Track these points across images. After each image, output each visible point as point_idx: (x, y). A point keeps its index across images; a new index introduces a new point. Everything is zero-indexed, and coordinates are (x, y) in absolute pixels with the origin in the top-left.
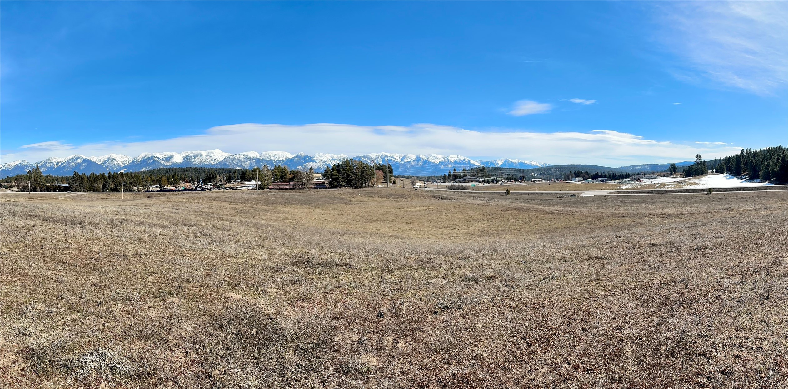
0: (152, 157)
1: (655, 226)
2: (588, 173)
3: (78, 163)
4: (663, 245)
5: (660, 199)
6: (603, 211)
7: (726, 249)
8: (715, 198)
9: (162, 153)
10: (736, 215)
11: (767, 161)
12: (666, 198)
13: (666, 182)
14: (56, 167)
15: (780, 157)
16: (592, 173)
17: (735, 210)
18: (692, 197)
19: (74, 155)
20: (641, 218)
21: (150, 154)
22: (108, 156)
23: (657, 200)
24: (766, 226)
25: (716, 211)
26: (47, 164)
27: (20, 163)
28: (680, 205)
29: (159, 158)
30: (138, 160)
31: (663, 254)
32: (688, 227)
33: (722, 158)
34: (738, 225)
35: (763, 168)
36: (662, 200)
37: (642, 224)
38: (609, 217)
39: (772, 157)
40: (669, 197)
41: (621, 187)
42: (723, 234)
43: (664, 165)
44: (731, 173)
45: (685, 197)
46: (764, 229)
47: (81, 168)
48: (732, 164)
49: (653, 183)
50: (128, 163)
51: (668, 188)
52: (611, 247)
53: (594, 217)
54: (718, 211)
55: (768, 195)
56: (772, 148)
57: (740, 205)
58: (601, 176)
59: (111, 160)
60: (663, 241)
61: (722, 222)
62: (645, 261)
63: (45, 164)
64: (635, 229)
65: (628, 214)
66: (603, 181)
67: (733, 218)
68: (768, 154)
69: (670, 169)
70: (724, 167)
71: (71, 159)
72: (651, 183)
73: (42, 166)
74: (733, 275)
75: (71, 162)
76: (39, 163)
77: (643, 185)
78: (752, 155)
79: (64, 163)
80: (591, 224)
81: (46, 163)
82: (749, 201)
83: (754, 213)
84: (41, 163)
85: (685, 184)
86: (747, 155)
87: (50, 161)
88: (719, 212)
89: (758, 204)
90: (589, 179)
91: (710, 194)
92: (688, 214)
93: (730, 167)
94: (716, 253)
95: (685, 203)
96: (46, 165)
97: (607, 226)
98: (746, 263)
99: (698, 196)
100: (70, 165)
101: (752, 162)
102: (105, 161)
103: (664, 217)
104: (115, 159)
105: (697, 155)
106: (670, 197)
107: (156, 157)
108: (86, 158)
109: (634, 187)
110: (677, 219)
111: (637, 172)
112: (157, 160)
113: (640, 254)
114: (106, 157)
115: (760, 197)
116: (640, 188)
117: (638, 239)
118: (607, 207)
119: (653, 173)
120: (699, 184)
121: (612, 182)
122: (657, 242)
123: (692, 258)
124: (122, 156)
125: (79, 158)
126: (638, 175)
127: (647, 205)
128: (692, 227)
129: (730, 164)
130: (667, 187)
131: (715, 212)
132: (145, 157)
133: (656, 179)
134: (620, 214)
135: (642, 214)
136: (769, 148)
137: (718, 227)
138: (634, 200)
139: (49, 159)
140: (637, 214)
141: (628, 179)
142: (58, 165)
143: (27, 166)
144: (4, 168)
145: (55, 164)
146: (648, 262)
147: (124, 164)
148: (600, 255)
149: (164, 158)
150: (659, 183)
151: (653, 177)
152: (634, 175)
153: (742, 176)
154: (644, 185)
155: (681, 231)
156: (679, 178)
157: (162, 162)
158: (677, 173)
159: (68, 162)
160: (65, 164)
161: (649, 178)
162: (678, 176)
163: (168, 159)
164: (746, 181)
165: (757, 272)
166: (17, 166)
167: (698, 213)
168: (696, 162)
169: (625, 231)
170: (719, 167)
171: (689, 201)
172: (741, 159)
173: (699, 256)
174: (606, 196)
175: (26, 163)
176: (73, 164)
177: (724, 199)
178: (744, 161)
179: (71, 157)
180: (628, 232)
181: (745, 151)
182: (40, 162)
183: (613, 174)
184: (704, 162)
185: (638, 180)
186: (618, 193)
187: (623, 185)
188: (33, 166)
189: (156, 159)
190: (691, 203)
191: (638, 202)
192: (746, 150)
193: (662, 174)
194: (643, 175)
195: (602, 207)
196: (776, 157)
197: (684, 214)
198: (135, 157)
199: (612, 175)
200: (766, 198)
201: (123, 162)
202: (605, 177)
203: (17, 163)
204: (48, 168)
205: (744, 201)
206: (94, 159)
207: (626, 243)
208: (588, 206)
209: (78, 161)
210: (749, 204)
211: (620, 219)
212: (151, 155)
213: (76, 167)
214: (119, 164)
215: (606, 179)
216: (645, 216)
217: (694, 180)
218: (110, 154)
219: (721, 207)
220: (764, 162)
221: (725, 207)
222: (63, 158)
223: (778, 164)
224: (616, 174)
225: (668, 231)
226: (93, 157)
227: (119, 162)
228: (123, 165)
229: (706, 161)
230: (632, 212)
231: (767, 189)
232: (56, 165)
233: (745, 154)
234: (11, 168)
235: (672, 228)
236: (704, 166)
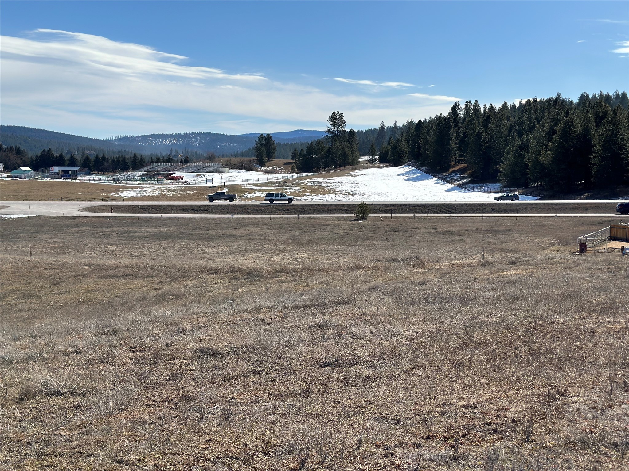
1: (214, 301)
2: (18, 152)
4: (235, 353)
5: (228, 228)
6: (68, 259)
7: (409, 367)
8: (374, 229)
10: (431, 276)
11: (520, 135)
12: (245, 226)
13: (244, 183)
15: (556, 124)
16: (33, 153)
17: (428, 265)
18: (314, 226)
20: (176, 280)
23: (221, 232)
24: (514, 309)
25: (379, 264)
28: (282, 247)
31: (237, 377)
32: (305, 307)
33: (400, 124)
34: (438, 305)
35: (508, 153)
36: (234, 232)
37: (177, 297)
38: (84, 276)
39: (534, 126)
40: (253, 224)
41: (119, 194)
42: (399, 328)
43: (241, 136)
44: (422, 165)
45: (296, 225)
46: (510, 318)
48: (427, 141)
49: (209, 184)
51: (250, 199)
52: (90, 362)
53: (40, 276)
54: (384, 264)
55: (521, 228)
56: (535, 100)
57: (443, 252)
58: (60, 161)
60: (238, 343)
61: (394, 294)
62: (186, 398)
64: (157, 311)
65: (140, 269)
66: (65, 174)
67: (423, 284)
68: (526, 117)
69: (257, 149)
70: (405, 148)
72: (204, 185)
74: (428, 438)
77: (181, 190)
78: (481, 120)
80: (30, 296)
82: (468, 240)
83: (480, 273)
85: (298, 190)
86: (468, 119)
88: (386, 269)
89: (492, 251)
90: (24, 168)
91: (364, 219)
92: (302, 270)
93: (419, 148)
94: (380, 378)
95: (296, 241)
97: (80, 303)
98: (463, 406)
99: (330, 222)
101: (479, 135)
103: (237, 278)
105: (334, 114)
106: (256, 223)
109: (157, 193)
110: (274, 286)
111: (165, 153)
113: (173, 378)
115: (498, 232)
116: (175, 198)
117: (167, 338)
118: (78, 248)
119: (211, 159)
120: (335, 191)
121: (94, 178)
122: (220, 346)
123: (316, 391)
126: (169, 160)
127: (193, 245)
128: (313, 305)
129: (422, 142)
130: (248, 195)
131: (376, 268)
133: (217, 175)
134: (116, 267)
135: (179, 270)
136: (528, 102)
137: (383, 308)
138: (155, 230)
140: (164, 270)
141: (140, 173)
146: (194, 399)
148: (55, 384)
150: (227, 186)
151: (210, 169)
152: (158, 161)
153: (450, 174)
154: (186, 189)
155: (285, 316)
156: (282, 173)
158: (275, 161)
161: (199, 170)
162: (279, 169)
164: (461, 186)
165: (495, 431)
167: (328, 269)
168: (329, 131)
169: (131, 316)
170: (389, 148)
171: (305, 238)
172: (450, 128)
173: (334, 385)
174: (74, 218)
177: (401, 233)
178: (459, 135)
180: (138, 317)
181: (462, 106)
183: (97, 157)
184: (352, 132)
185: (170, 176)
186: (112, 209)
187: (124, 189)
190: (311, 242)
191: (167, 237)
192: (467, 105)
193: (236, 160)
194: (181, 162)
195: (63, 249)
196: (547, 127)
197: (292, 272)
199: (92, 158)
200: (516, 235)
202: (72, 163)
205: (453, 242)
207: (133, 349)
208: (21, 246)
210: (467, 249)
211: (119, 282)
215: (76, 168)
216: (185, 274)
217: (321, 180)
219: (390, 254)
220: (514, 138)
221: (402, 255)
223: (550, 144)
224: (104, 158)
225: (250, 316)
229: (356, 130)
230: (151, 263)
231: (517, 211)
233: (461, 115)
235: (258, 309)
236: (351, 144)
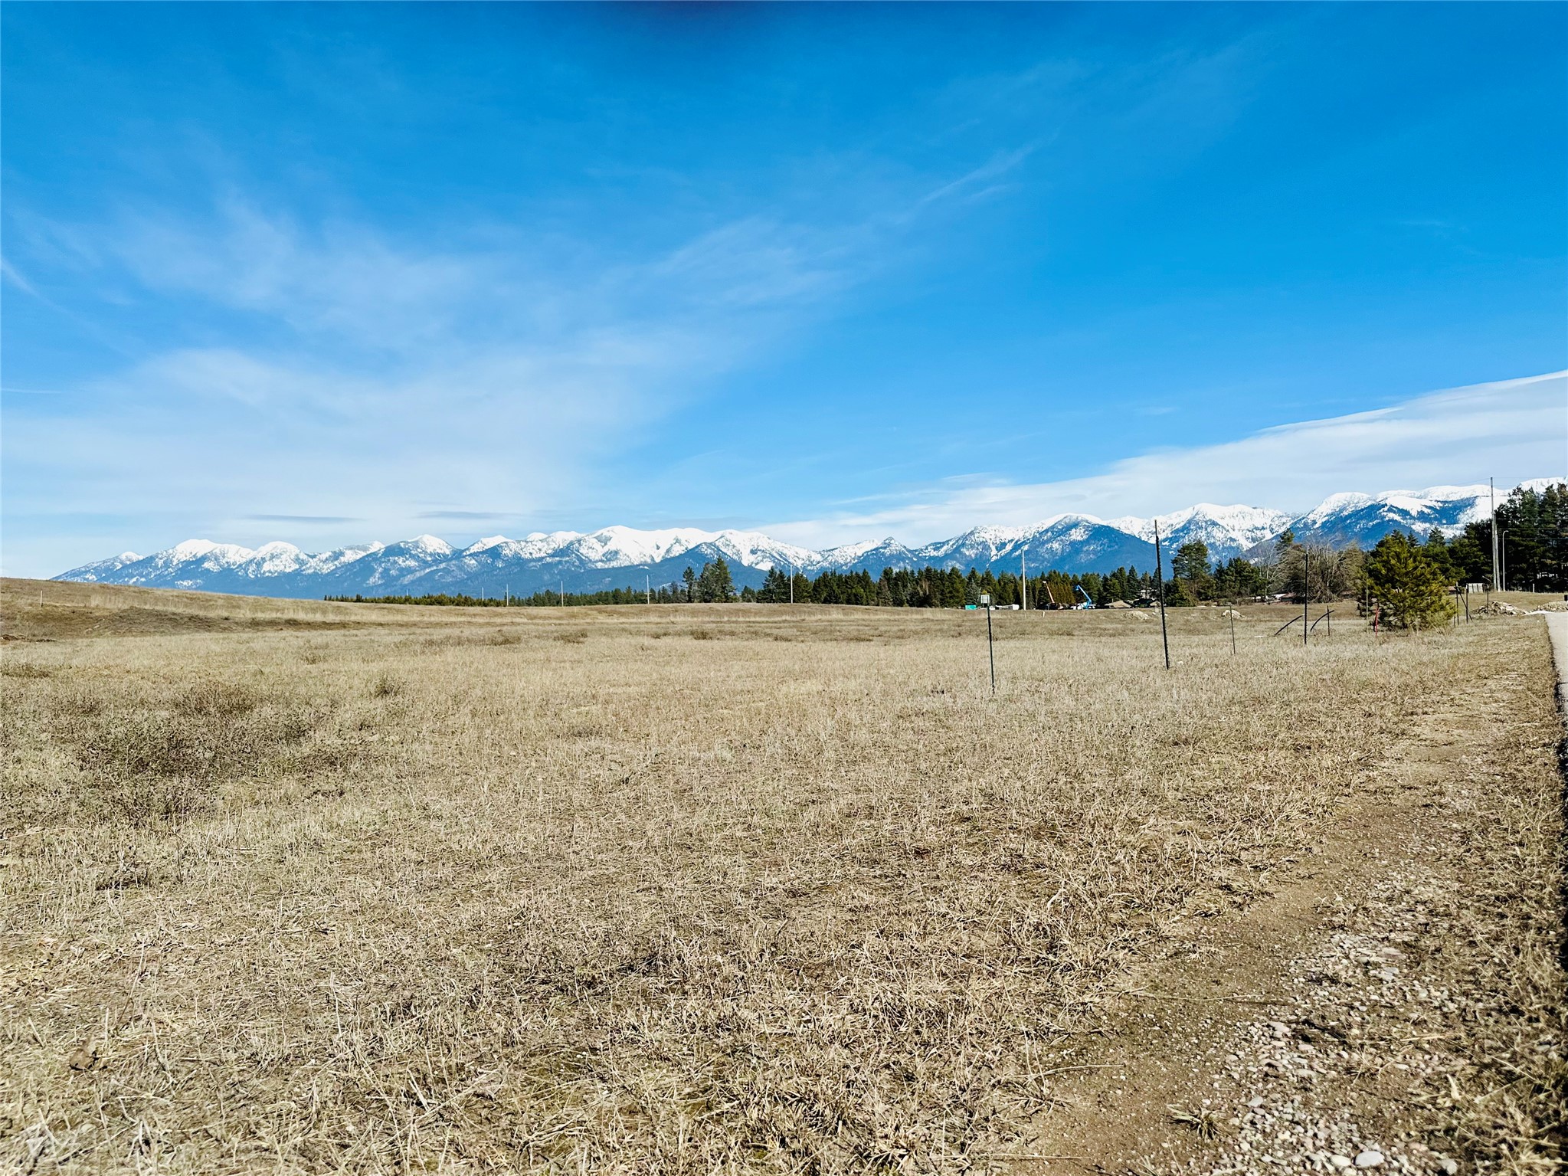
0: (1373, 510)
3: (1073, 543)
9: (1422, 493)
14: (994, 558)
19: (1060, 517)
21: (1366, 496)
22: (1185, 515)
26: (964, 550)
27: (876, 549)
29: (1404, 513)
30: (1315, 522)
47: (1083, 558)
50: (1269, 536)
59: (1201, 528)
63: (957, 550)
71: (1047, 531)
73: (947, 556)
75: (1049, 541)
76: (937, 546)
79: (1024, 543)
81: (963, 545)
84: (945, 548)
87: (978, 538)
96: (961, 553)
100: (1041, 550)
102: (1177, 531)
104: (1214, 524)
107: (1390, 510)
108: (1105, 523)
112: (1397, 517)
114: (1179, 519)
124: (1248, 509)
125: (1075, 525)
132: (1341, 511)
139: (972, 533)
142: (1003, 552)
143: (900, 557)
144: (826, 564)
145: (993, 548)
147: (1253, 540)
149: (1426, 511)
157: (1418, 527)
159: (1038, 541)
160: (1026, 548)
163: (1448, 512)
166: (866, 557)
175: (895, 548)
176: (1056, 545)
179: (1049, 523)
182: (944, 544)
188: (917, 556)
189: (1391, 515)
198: (1301, 510)
201: (1249, 534)
203: (869, 546)
204: (969, 562)
206: (1133, 525)
209: (1073, 537)
212: (1369, 504)
213: (1063, 559)
214: (1232, 540)
218: (1197, 507)
222: (1020, 528)
226: (1128, 518)
227: (1233, 535)
228: (1247, 545)
232: (994, 552)
234: (846, 564)
